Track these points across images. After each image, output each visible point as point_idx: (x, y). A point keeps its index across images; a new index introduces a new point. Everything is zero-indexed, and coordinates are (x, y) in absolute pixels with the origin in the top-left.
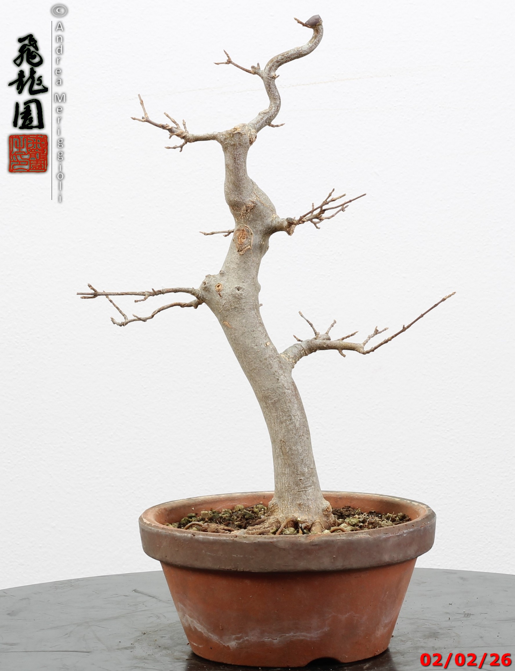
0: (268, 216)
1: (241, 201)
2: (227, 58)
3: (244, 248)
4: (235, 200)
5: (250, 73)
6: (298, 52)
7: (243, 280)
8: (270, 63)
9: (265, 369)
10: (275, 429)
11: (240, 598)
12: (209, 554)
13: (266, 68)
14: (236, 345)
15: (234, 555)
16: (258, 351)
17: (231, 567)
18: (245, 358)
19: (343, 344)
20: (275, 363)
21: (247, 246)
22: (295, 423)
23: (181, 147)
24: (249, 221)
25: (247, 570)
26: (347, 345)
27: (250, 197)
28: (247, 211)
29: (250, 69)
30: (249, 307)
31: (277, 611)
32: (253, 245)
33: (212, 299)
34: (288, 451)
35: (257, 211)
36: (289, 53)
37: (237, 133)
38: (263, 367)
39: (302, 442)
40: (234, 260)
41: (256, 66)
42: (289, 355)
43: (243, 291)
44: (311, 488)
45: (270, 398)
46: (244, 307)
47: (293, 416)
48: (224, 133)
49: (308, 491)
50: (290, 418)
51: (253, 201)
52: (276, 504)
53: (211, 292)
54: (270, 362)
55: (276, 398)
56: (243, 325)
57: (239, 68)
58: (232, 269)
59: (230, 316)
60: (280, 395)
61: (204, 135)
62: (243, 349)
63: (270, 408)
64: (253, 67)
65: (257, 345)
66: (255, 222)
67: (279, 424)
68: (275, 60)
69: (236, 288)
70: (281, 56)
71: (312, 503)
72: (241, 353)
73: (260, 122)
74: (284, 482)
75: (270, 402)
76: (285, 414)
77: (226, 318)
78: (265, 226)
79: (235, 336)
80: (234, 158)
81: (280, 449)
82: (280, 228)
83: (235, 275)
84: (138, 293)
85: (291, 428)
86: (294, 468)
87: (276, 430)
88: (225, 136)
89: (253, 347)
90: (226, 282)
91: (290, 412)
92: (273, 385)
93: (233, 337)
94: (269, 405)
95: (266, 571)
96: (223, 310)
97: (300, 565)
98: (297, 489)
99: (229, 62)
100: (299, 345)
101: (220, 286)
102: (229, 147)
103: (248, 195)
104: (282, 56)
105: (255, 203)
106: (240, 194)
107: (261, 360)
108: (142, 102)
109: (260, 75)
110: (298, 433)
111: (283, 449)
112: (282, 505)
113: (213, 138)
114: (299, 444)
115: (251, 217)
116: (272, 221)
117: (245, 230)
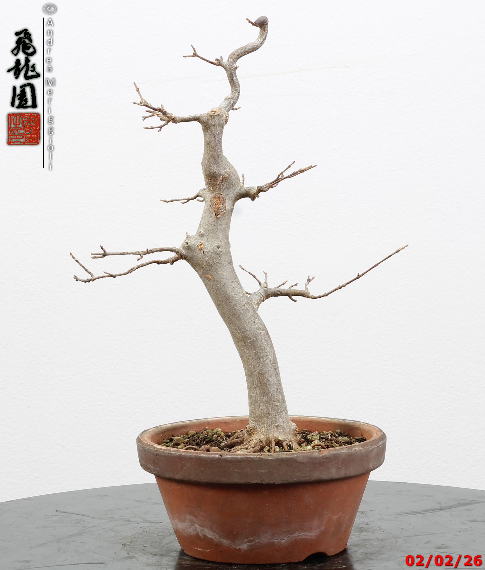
0: (237, 185)
1: (219, 172)
2: (194, 52)
3: (221, 213)
4: (214, 172)
5: (215, 64)
6: (253, 47)
7: (221, 240)
8: (232, 56)
9: (243, 314)
10: (253, 364)
11: (257, 507)
12: (236, 471)
13: (229, 61)
14: (218, 294)
15: (260, 471)
16: (238, 299)
17: (257, 480)
18: (226, 305)
19: (293, 291)
20: (251, 308)
21: (223, 211)
22: (270, 358)
23: (161, 127)
24: (223, 189)
25: (272, 482)
26: (296, 291)
27: (225, 169)
28: (223, 181)
29: (214, 61)
30: (227, 262)
31: (288, 516)
32: (227, 210)
33: (194, 256)
34: (265, 382)
35: (229, 181)
36: (247, 48)
37: (217, 115)
38: (242, 312)
39: (276, 374)
40: (212, 222)
41: (219, 59)
42: (254, 301)
43: (222, 248)
44: (285, 412)
45: (249, 338)
46: (224, 262)
47: (268, 352)
48: (206, 115)
49: (283, 414)
50: (266, 354)
51: (228, 172)
52: (255, 427)
53: (194, 250)
54: (247, 308)
55: (254, 338)
56: (224, 277)
57: (205, 60)
58: (211, 230)
59: (213, 270)
60: (257, 336)
61: (188, 117)
62: (224, 298)
63: (248, 347)
64: (217, 60)
65: (236, 293)
66: (227, 190)
67: (257, 359)
68: (236, 54)
69: (216, 246)
70: (240, 50)
71: (286, 424)
72: (222, 301)
73: (229, 106)
74: (262, 408)
75: (249, 342)
76: (261, 351)
77: (209, 271)
78: (235, 194)
79: (217, 287)
80: (215, 136)
81: (258, 381)
82: (246, 195)
83: (214, 235)
84: (135, 252)
85: (267, 363)
86: (271, 396)
87: (255, 365)
88: (207, 117)
89: (233, 295)
90: (206, 241)
91: (266, 349)
92: (251, 327)
93: (215, 288)
94: (248, 344)
95: (287, 482)
96: (206, 265)
97: (315, 475)
98: (274, 413)
99: (195, 55)
100: (259, 293)
101: (202, 245)
102: (211, 127)
103: (223, 168)
104: (242, 50)
105: (229, 174)
106: (218, 167)
107: (241, 306)
108: (138, 89)
109: (223, 67)
110: (273, 366)
111: (261, 381)
112: (261, 428)
113: (195, 119)
114: (275, 375)
115: (225, 186)
116: (240, 189)
117: (221, 197)
